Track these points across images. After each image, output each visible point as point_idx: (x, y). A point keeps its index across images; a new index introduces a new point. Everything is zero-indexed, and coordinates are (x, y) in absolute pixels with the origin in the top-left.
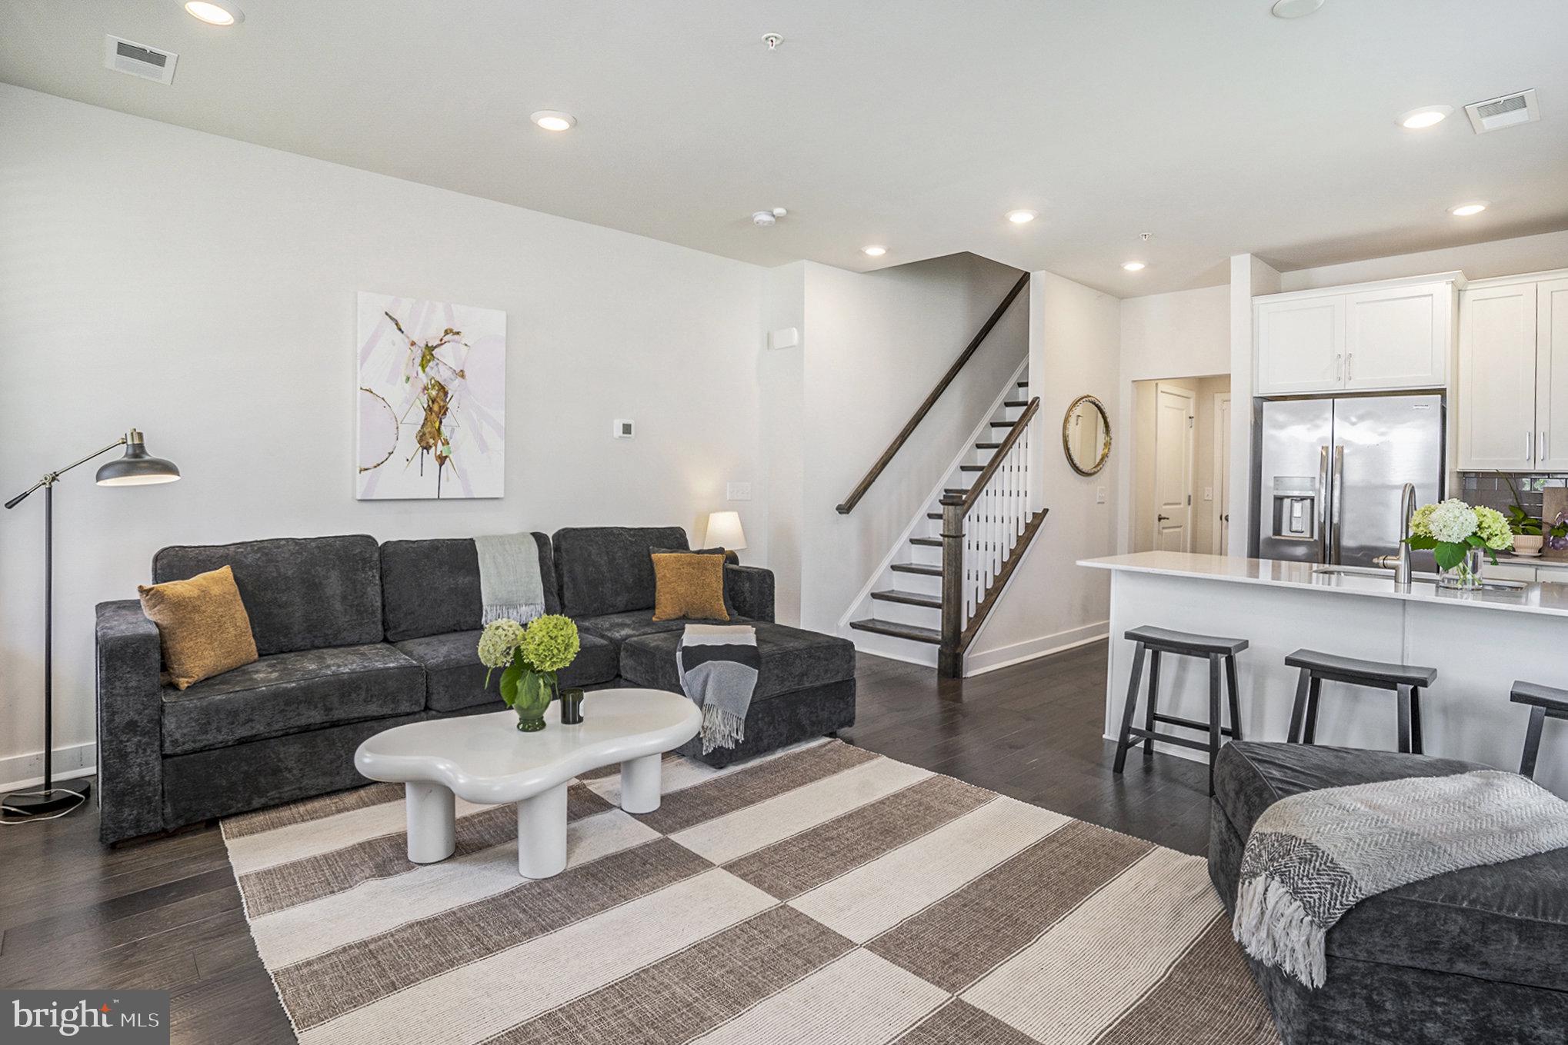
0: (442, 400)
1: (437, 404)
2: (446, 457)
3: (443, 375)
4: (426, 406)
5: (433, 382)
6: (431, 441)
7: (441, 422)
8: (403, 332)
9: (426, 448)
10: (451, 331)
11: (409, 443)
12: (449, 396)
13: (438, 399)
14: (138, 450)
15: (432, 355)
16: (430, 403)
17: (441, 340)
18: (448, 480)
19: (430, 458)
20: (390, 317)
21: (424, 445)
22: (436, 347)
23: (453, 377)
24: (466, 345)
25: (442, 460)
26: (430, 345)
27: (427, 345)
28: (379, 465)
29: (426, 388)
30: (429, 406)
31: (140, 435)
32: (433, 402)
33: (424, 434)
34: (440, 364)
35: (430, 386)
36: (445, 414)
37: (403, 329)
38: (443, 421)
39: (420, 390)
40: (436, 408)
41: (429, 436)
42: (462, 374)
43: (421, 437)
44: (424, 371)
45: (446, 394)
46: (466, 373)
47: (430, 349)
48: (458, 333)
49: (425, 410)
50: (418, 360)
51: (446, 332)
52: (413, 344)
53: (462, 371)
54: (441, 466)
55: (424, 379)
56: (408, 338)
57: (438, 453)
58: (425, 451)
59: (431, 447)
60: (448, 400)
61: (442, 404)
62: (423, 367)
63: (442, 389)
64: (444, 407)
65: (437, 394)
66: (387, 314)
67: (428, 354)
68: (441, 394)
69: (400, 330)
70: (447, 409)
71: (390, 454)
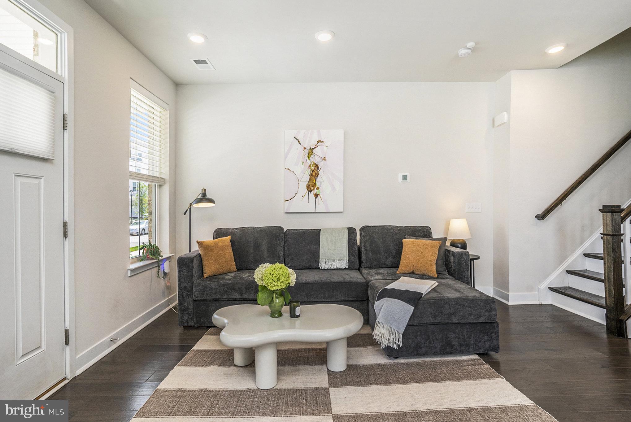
0: (317, 171)
1: (315, 173)
2: (318, 195)
3: (315, 159)
4: (310, 174)
5: (313, 163)
6: (312, 188)
7: (316, 180)
8: (301, 144)
9: (310, 191)
10: (320, 141)
11: (303, 189)
12: (319, 169)
13: (315, 170)
14: (204, 194)
15: (312, 152)
16: (312, 172)
17: (316, 145)
18: (319, 204)
19: (312, 195)
20: (296, 139)
21: (309, 189)
22: (314, 149)
23: (321, 160)
24: (326, 146)
25: (316, 196)
26: (311, 148)
27: (310, 148)
28: (292, 199)
29: (310, 166)
30: (311, 173)
31: (205, 190)
32: (313, 172)
33: (309, 185)
34: (316, 156)
35: (311, 165)
36: (318, 176)
37: (301, 143)
38: (317, 179)
39: (308, 167)
40: (314, 174)
41: (311, 186)
42: (324, 159)
43: (308, 186)
44: (309, 159)
45: (318, 168)
46: (326, 158)
47: (311, 150)
48: (323, 142)
49: (310, 175)
50: (307, 155)
51: (318, 142)
52: (305, 148)
53: (324, 158)
54: (316, 198)
55: (309, 163)
56: (303, 146)
57: (315, 193)
58: (310, 192)
59: (312, 190)
60: (319, 171)
61: (316, 172)
62: (309, 157)
63: (317, 166)
64: (317, 173)
65: (314, 168)
66: (295, 137)
67: (311, 152)
68: (316, 168)
69: (300, 143)
70: (319, 174)
71: (296, 194)
